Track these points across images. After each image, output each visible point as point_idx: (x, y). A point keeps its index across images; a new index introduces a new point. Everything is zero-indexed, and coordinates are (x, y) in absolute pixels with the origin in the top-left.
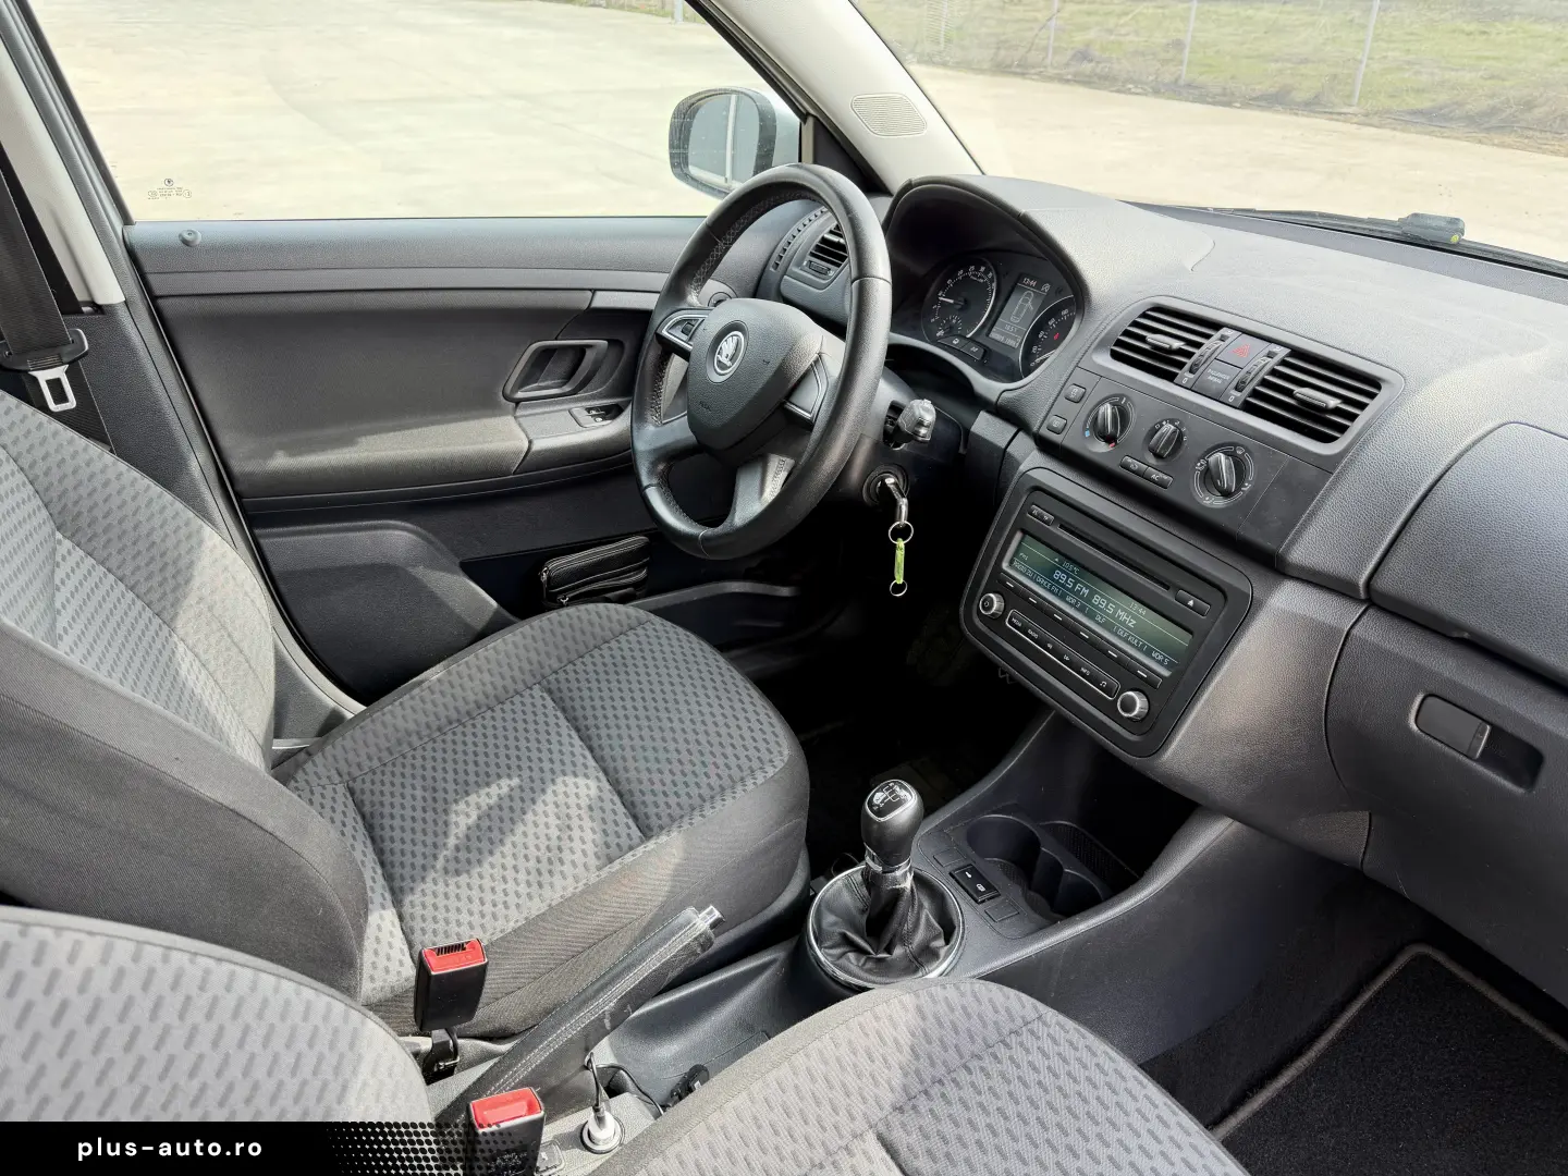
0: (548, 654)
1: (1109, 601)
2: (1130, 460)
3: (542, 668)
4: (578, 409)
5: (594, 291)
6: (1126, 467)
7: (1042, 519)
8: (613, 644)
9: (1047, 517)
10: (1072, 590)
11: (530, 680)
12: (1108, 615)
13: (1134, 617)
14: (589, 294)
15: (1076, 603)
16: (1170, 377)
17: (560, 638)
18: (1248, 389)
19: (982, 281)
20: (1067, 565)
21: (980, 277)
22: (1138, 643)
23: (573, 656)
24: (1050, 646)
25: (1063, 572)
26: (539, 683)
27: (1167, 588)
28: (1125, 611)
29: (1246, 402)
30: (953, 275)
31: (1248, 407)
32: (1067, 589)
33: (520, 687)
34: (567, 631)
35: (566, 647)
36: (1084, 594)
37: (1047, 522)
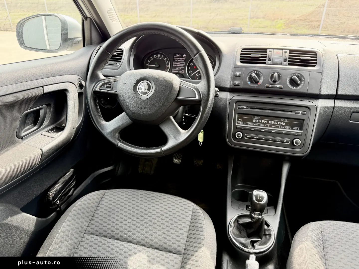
0: (82, 222)
1: (274, 121)
2: (268, 85)
3: (83, 228)
4: (44, 132)
5: (43, 87)
6: (267, 87)
7: (244, 108)
8: (101, 206)
9: (245, 107)
10: (261, 123)
11: (81, 235)
12: (275, 125)
13: (284, 122)
14: (42, 88)
15: (264, 125)
16: (265, 63)
17: (82, 214)
18: (287, 61)
19: (161, 58)
20: (256, 117)
21: (159, 58)
22: (288, 128)
23: (90, 218)
24: (263, 138)
25: (256, 119)
26: (85, 233)
27: (291, 112)
28: (281, 122)
29: (288, 63)
30: (149, 58)
31: (289, 64)
32: (259, 123)
33: (80, 239)
34: (83, 210)
35: (86, 216)
36: (265, 122)
37: (246, 109)
